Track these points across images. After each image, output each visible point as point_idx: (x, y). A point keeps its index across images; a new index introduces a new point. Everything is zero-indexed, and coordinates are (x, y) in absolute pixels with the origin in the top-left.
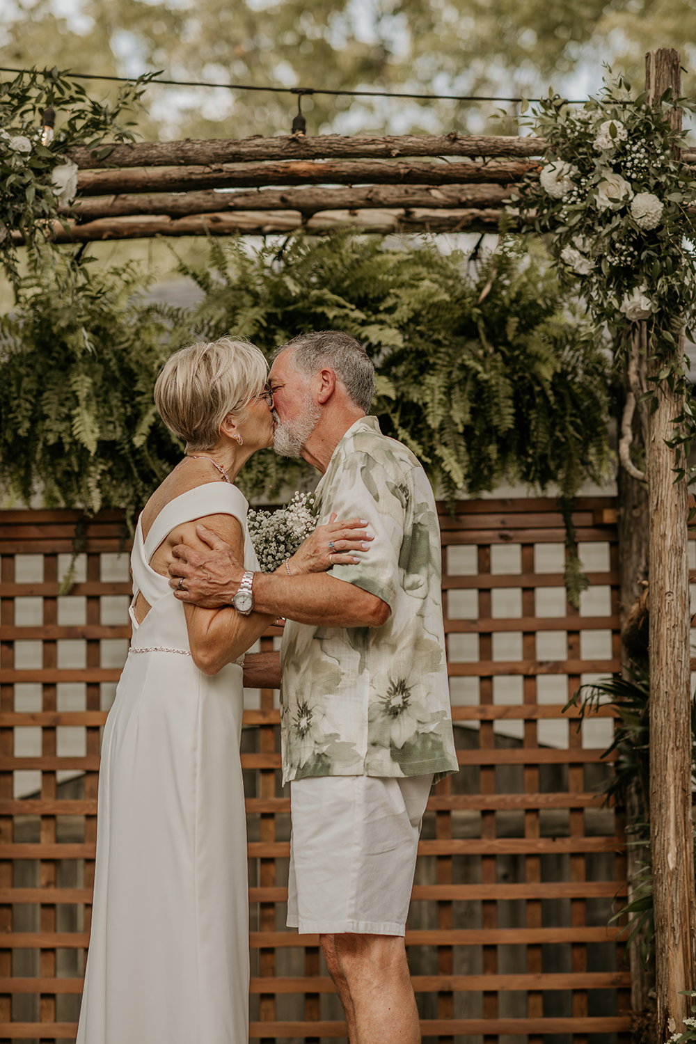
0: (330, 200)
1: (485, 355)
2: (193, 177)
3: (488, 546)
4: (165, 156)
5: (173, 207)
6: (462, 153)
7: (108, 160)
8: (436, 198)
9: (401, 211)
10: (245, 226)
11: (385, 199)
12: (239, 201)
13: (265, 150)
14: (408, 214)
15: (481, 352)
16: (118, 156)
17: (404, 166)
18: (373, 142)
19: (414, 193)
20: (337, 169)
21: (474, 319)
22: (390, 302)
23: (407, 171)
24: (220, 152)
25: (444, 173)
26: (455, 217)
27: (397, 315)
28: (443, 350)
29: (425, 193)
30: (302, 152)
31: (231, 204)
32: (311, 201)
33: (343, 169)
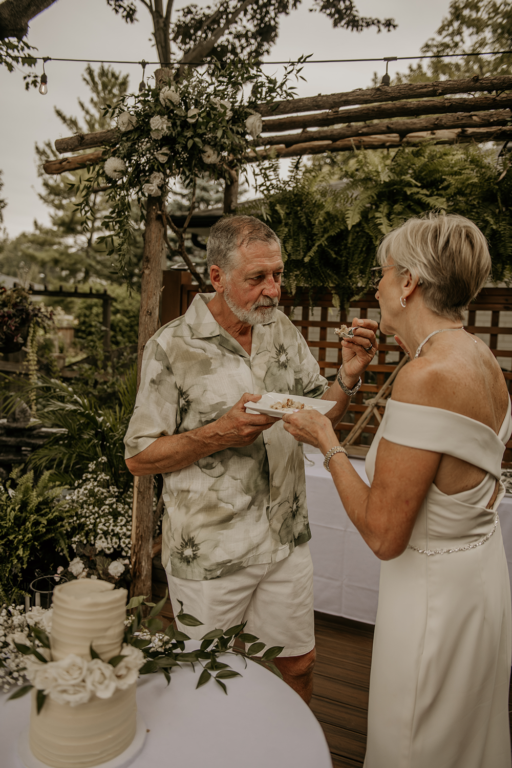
0: (414, 126)
1: (500, 212)
2: (329, 117)
3: (498, 312)
4: (307, 105)
5: (331, 135)
6: (481, 89)
7: (277, 110)
8: (475, 121)
9: (460, 130)
10: (376, 143)
11: (445, 124)
12: (365, 130)
13: (362, 97)
14: (464, 131)
15: (497, 210)
16: (282, 107)
17: (448, 101)
18: (426, 86)
19: (462, 119)
20: (408, 106)
21: (495, 191)
22: (446, 183)
23: (449, 104)
24: (337, 100)
25: (473, 103)
26: (491, 132)
27: (449, 191)
28: (475, 210)
29: (469, 118)
30: (384, 97)
31: (360, 132)
32: (404, 128)
33: (412, 106)
